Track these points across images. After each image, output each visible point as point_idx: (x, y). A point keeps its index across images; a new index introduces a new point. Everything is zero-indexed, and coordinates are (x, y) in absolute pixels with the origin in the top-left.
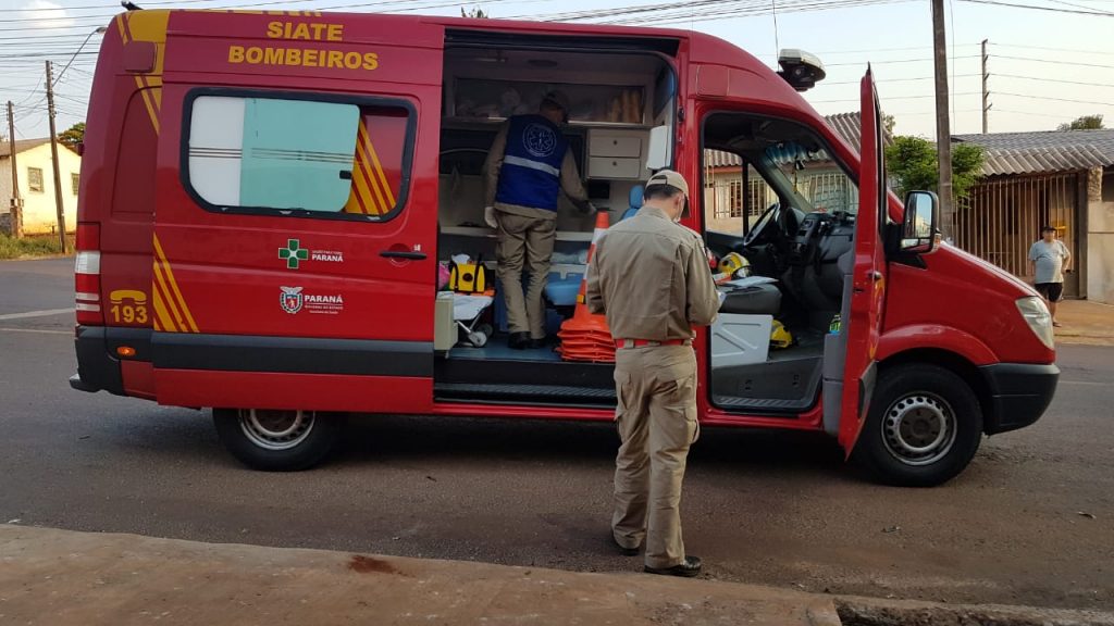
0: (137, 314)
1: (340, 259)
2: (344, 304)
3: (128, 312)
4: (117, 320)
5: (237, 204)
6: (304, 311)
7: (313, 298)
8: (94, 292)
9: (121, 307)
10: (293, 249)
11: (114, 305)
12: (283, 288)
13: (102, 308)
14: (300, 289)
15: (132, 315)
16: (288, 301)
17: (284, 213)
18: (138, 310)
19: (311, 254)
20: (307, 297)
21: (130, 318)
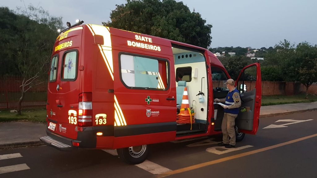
0: (103, 121)
1: (158, 101)
2: (160, 113)
3: (101, 121)
4: (97, 124)
5: (134, 86)
6: (151, 116)
7: (153, 112)
8: (89, 115)
9: (99, 119)
10: (149, 99)
11: (96, 119)
12: (147, 110)
13: (92, 120)
14: (150, 110)
15: (102, 122)
16: (148, 113)
17: (146, 89)
18: (104, 120)
19: (152, 100)
20: (152, 112)
21: (101, 123)
